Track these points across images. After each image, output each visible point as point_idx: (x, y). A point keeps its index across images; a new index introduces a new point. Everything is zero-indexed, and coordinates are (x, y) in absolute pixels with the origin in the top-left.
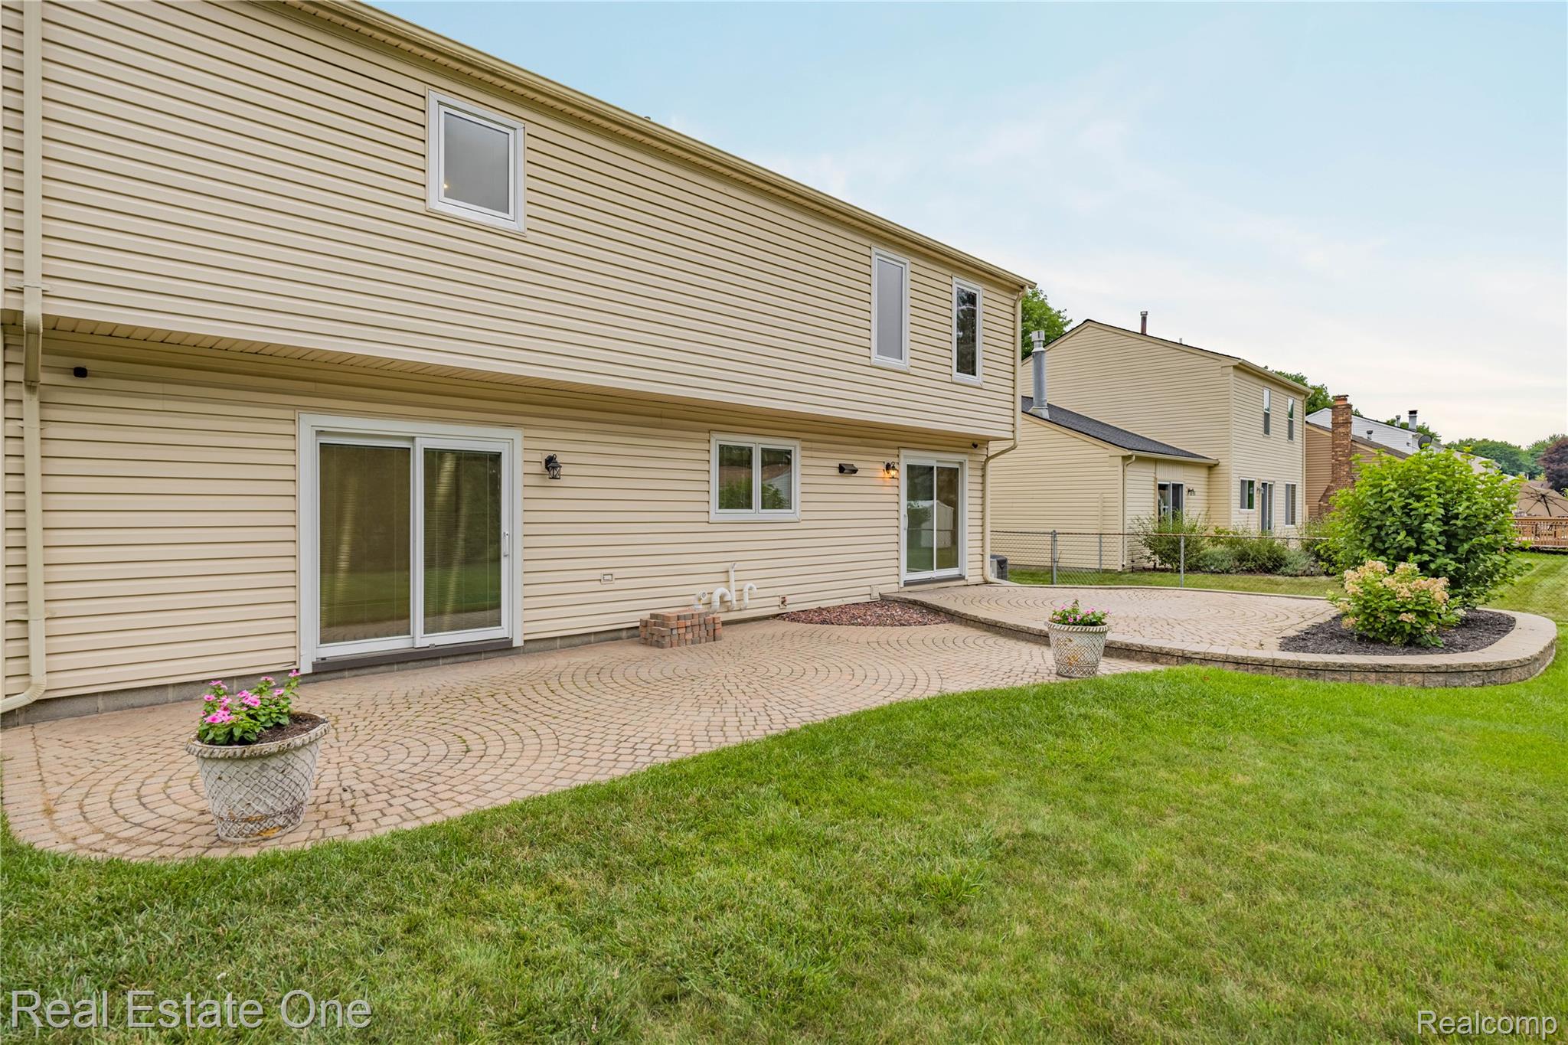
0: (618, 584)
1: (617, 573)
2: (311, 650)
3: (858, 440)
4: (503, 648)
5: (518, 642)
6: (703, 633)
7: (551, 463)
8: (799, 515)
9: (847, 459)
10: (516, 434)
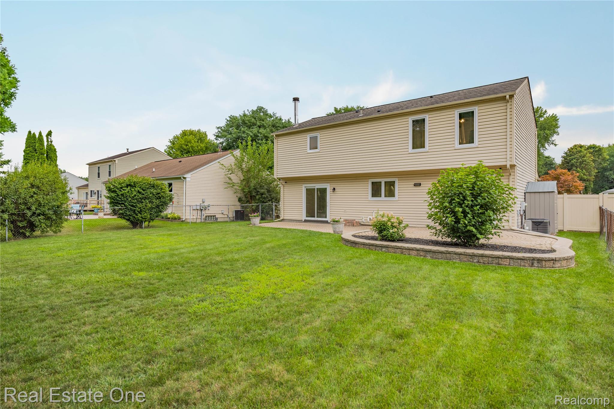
0: (347, 213)
1: (347, 211)
2: (304, 218)
3: (424, 175)
4: (327, 222)
5: (329, 222)
6: (351, 224)
7: (334, 189)
8: (397, 199)
9: (417, 181)
10: (328, 184)
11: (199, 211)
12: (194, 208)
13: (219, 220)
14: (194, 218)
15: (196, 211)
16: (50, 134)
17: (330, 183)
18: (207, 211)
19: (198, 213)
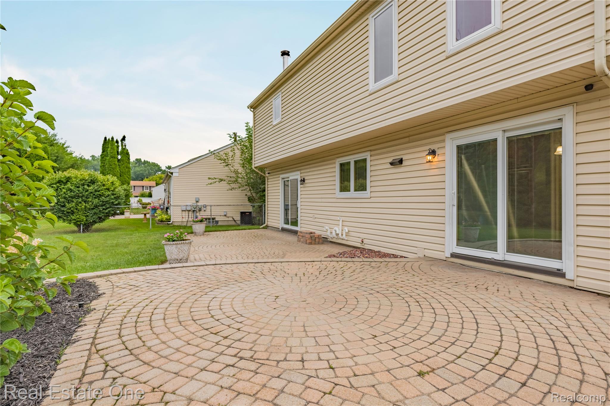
0: (316, 220)
1: (316, 216)
2: (283, 225)
7: (304, 180)
8: (369, 194)
9: (397, 155)
10: (299, 172)
11: (190, 213)
12: (184, 208)
13: (220, 224)
14: (184, 220)
15: (187, 212)
16: (124, 139)
17: (300, 170)
18: (202, 213)
19: (190, 215)
